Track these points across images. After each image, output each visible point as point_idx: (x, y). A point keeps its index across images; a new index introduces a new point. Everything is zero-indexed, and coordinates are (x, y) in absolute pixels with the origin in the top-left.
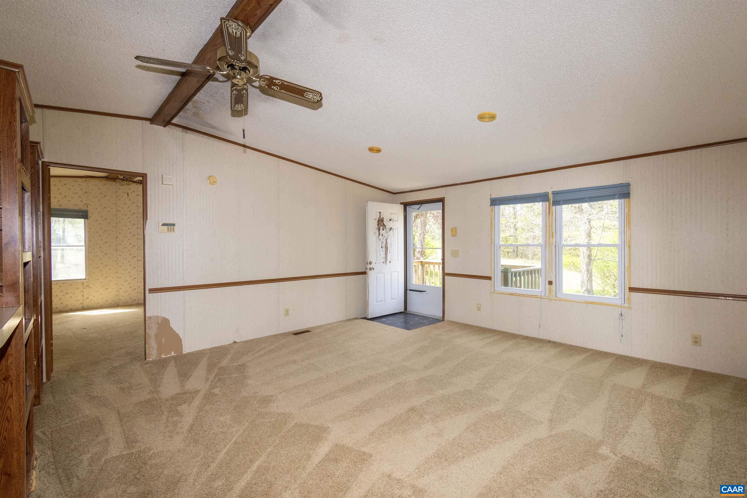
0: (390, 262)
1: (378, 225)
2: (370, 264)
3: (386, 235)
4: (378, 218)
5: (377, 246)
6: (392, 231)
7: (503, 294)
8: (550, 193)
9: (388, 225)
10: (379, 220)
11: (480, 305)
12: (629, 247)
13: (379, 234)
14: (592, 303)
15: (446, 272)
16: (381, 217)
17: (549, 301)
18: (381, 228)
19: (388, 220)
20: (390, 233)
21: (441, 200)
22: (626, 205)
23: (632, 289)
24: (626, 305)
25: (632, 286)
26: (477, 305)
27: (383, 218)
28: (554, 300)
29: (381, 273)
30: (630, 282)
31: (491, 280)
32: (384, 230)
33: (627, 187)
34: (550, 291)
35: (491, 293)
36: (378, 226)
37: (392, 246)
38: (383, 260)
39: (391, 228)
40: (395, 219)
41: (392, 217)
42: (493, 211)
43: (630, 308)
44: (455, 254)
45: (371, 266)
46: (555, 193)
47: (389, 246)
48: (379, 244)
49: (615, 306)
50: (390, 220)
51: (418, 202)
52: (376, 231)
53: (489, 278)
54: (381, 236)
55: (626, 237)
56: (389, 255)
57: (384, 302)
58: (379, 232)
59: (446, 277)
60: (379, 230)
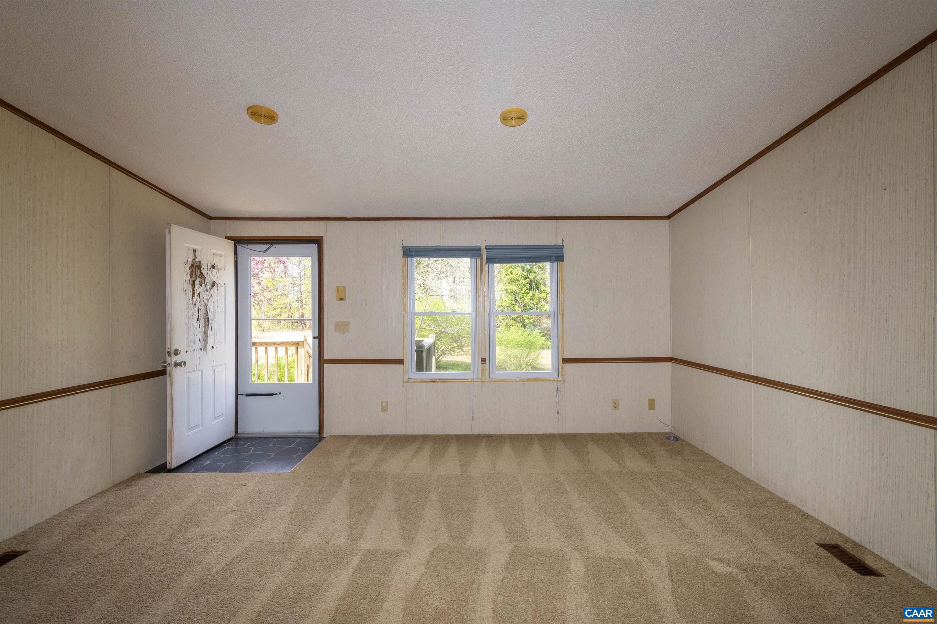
0: (213, 347)
1: (192, 274)
2: (176, 354)
3: (205, 295)
4: (190, 260)
5: (189, 318)
6: (215, 288)
7: (420, 382)
8: (483, 247)
9: (211, 276)
10: (192, 266)
11: (387, 402)
12: (562, 314)
13: (193, 294)
14: (528, 380)
15: (326, 357)
16: (197, 260)
17: (482, 384)
18: (197, 281)
19: (209, 267)
20: (212, 292)
21: (318, 241)
22: (559, 269)
23: (566, 361)
24: (560, 378)
25: (566, 357)
26: (382, 404)
27: (200, 262)
28: (488, 382)
29: (197, 370)
30: (563, 353)
31: (403, 364)
32: (201, 285)
33: (560, 249)
34: (483, 371)
35: (403, 382)
36: (191, 277)
37: (216, 317)
38: (199, 345)
39: (214, 282)
40: (221, 266)
41: (216, 262)
42: (406, 265)
43: (563, 381)
44: (342, 327)
45: (178, 359)
46: (489, 248)
47: (211, 316)
48: (193, 313)
49: (550, 380)
50: (213, 267)
51: (264, 240)
52: (186, 286)
53: (400, 362)
54: (196, 297)
55: (560, 303)
56: (210, 333)
57: (202, 426)
58: (193, 289)
59: (326, 366)
60: (193, 285)
